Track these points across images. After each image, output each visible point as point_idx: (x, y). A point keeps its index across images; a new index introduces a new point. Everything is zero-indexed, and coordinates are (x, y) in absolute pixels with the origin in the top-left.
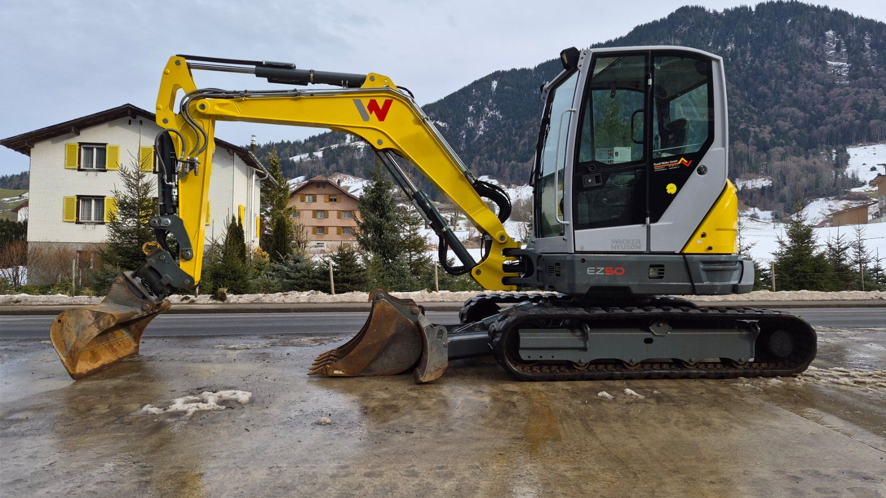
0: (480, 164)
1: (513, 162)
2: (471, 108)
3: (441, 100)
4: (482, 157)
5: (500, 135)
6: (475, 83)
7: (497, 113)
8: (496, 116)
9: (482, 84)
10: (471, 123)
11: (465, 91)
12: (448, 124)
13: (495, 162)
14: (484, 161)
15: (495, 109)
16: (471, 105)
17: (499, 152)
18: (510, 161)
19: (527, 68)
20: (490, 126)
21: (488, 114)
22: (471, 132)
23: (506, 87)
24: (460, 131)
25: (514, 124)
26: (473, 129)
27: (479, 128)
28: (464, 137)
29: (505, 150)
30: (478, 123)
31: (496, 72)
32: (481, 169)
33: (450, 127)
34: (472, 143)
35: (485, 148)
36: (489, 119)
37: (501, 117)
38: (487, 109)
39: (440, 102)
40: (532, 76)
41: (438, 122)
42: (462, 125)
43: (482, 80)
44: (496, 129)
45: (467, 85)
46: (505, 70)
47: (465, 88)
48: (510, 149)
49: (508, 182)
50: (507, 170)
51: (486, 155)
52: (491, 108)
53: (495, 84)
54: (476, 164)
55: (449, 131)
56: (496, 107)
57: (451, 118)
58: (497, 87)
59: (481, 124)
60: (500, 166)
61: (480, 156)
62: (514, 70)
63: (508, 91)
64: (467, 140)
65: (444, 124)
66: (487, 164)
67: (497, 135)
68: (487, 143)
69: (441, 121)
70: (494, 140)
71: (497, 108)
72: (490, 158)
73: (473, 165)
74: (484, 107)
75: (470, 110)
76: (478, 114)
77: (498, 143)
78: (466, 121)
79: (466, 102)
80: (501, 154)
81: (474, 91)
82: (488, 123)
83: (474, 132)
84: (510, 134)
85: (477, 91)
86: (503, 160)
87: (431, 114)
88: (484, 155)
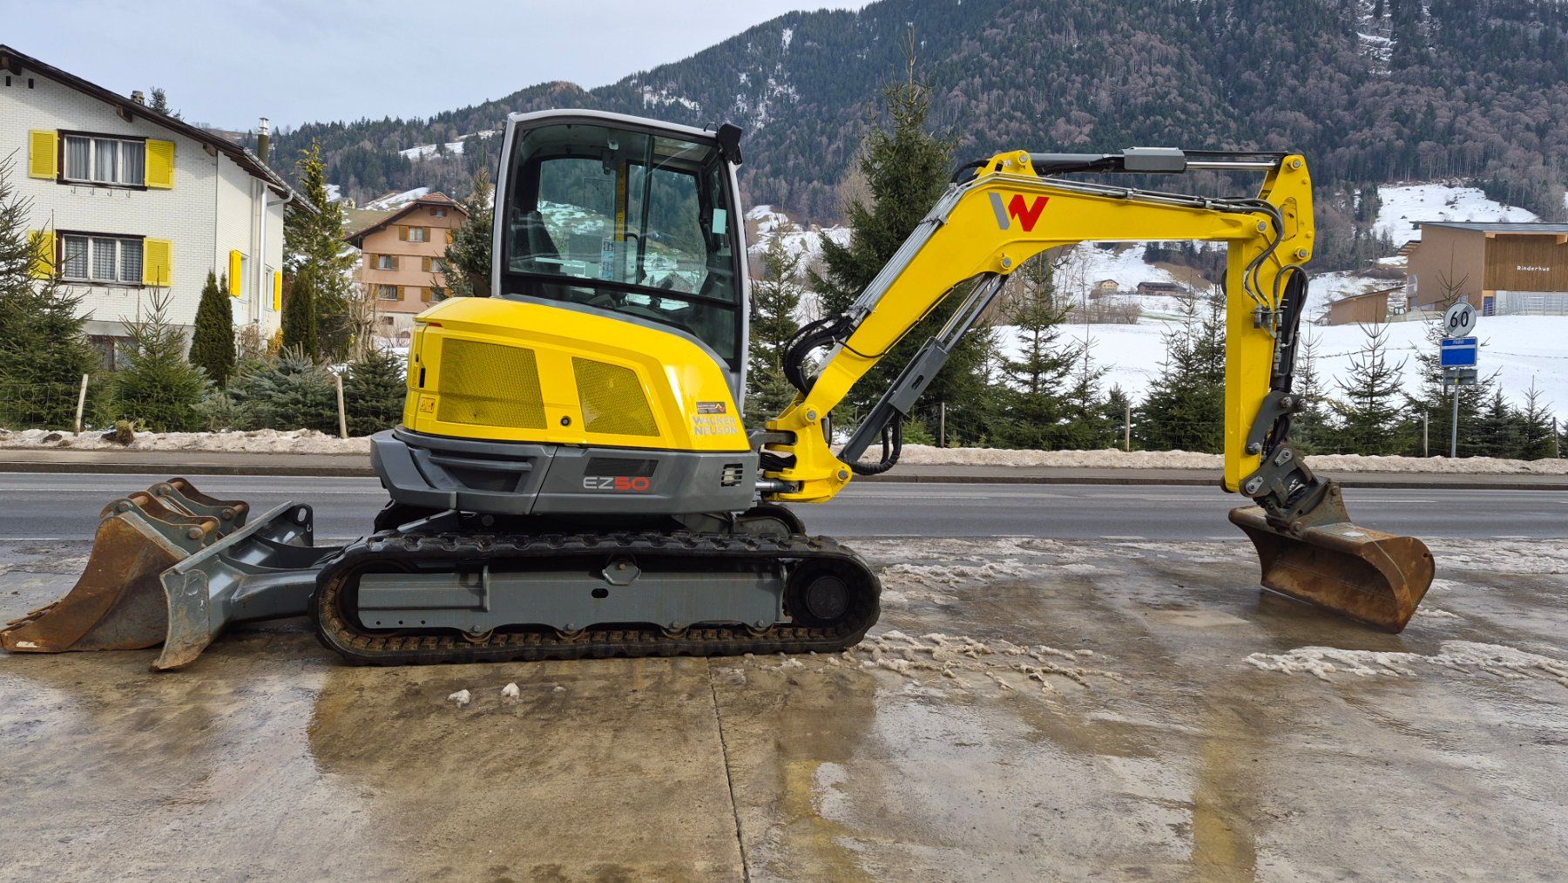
0: (756, 183)
1: (815, 182)
2: (743, 77)
3: (690, 59)
4: (760, 171)
5: (793, 132)
6: (753, 32)
7: (790, 91)
8: (788, 95)
9: (765, 33)
10: (742, 105)
11: (733, 45)
12: (701, 104)
13: (783, 182)
14: (764, 180)
15: (786, 82)
16: (745, 71)
17: (791, 163)
18: (810, 181)
19: (848, 9)
20: (777, 113)
21: (773, 90)
22: (742, 124)
23: (809, 43)
24: (722, 118)
25: (819, 113)
26: (746, 116)
27: (757, 115)
29: (801, 160)
30: (755, 106)
31: (790, 13)
32: (758, 193)
33: (704, 111)
34: (743, 143)
35: (767, 153)
36: (775, 100)
37: (797, 97)
38: (772, 81)
39: (687, 63)
40: (855, 26)
41: (682, 100)
42: (727, 109)
43: (764, 27)
44: (787, 120)
45: (737, 33)
46: (807, 10)
47: (733, 39)
48: (811, 159)
49: (805, 219)
50: (804, 196)
51: (768, 168)
52: (780, 80)
53: (788, 36)
54: (748, 183)
55: (702, 118)
56: (790, 79)
57: (706, 94)
58: (792, 41)
59: (761, 108)
60: (792, 189)
61: (757, 168)
62: (823, 12)
63: (810, 51)
65: (693, 104)
66: (768, 183)
67: (789, 132)
68: (769, 144)
69: (688, 98)
70: (782, 141)
71: (791, 81)
72: (776, 173)
73: (744, 185)
74: (766, 78)
75: (742, 81)
76: (756, 89)
77: (790, 147)
78: (734, 102)
79: (735, 66)
80: (796, 167)
81: (749, 45)
82: (774, 108)
83: (747, 123)
84: (812, 130)
85: (755, 46)
86: (798, 178)
87: (669, 85)
88: (763, 168)
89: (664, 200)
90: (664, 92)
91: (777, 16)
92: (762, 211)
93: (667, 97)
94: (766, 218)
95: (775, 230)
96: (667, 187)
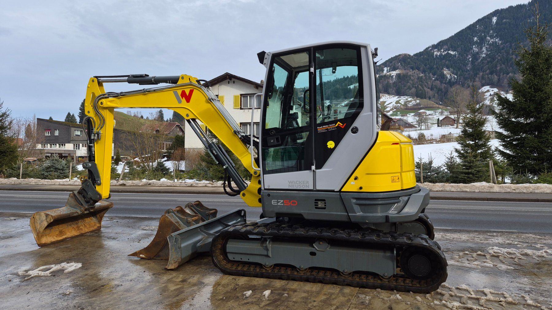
0: (483, 78)
1: (510, 74)
2: (475, 39)
3: (452, 36)
4: (485, 73)
5: (499, 56)
6: (479, 21)
7: (497, 40)
8: (496, 42)
9: (485, 21)
10: (475, 49)
11: (471, 28)
12: (457, 52)
13: (495, 76)
14: (486, 76)
15: (495, 37)
16: (476, 36)
17: (498, 68)
18: (508, 74)
19: (522, 4)
20: (491, 50)
21: (489, 41)
22: (475, 56)
23: (504, 20)
24: (467, 56)
25: (511, 46)
26: (477, 53)
27: (483, 52)
28: (470, 60)
29: (503, 66)
30: (481, 48)
31: (495, 11)
32: (484, 82)
33: (459, 54)
34: (476, 63)
35: (487, 66)
36: (490, 45)
37: (500, 42)
38: (488, 38)
39: (452, 38)
40: (526, 9)
41: (450, 52)
42: (469, 52)
43: (484, 18)
44: (496, 52)
45: (472, 23)
46: (503, 8)
47: (470, 25)
48: (508, 65)
49: (506, 89)
50: (506, 80)
51: (488, 71)
52: (492, 37)
53: (494, 19)
54: (479, 78)
55: (458, 57)
56: (496, 36)
57: (460, 48)
58: (496, 21)
59: (484, 49)
60: (499, 78)
61: (483, 72)
62: (511, 7)
63: (505, 23)
64: (473, 62)
65: (454, 52)
66: (488, 78)
67: (497, 56)
68: (488, 62)
69: (452, 51)
70: (494, 60)
71: (497, 36)
72: (491, 73)
73: (477, 79)
74: (486, 37)
75: (475, 40)
76: (481, 42)
77: (497, 62)
78: (472, 49)
79: (472, 35)
80: (500, 69)
81: (478, 26)
82: (489, 48)
83: (478, 56)
84: (508, 53)
85: (480, 26)
86: (502, 74)
87: (444, 47)
88: (486, 71)
89: (444, 89)
90: (442, 50)
91: (489, 13)
92: (486, 88)
93: (443, 52)
94: (488, 91)
95: (492, 95)
96: (444, 85)
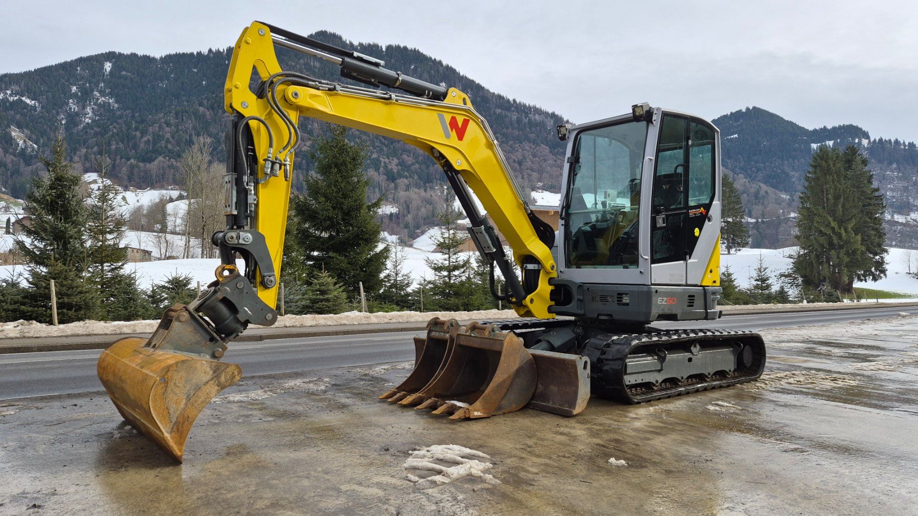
0: (86, 158)
1: (132, 160)
2: (74, 89)
3: (30, 72)
4: (90, 150)
5: (114, 127)
6: (81, 60)
7: (110, 101)
8: (109, 103)
9: (92, 63)
10: (73, 106)
11: (66, 68)
12: (39, 103)
13: (108, 158)
14: (93, 156)
15: (108, 95)
16: (75, 85)
17: (113, 147)
18: (128, 159)
19: (152, 56)
20: (101, 114)
21: (98, 99)
22: (73, 119)
23: (124, 73)
24: (58, 114)
25: (133, 117)
26: (77, 114)
27: (86, 114)
28: (63, 122)
29: (121, 145)
30: (84, 108)
31: (110, 52)
32: (88, 165)
33: (43, 108)
34: (75, 131)
35: (95, 139)
36: (100, 105)
37: (116, 106)
38: (97, 94)
39: (28, 75)
40: (157, 67)
41: (24, 99)
42: (61, 108)
43: (90, 59)
44: (109, 119)
45: (69, 60)
46: (122, 52)
47: (66, 63)
48: (128, 145)
49: (125, 183)
50: (124, 169)
51: (96, 149)
52: (103, 93)
53: (108, 66)
54: (80, 158)
55: (41, 112)
56: (110, 93)
57: (44, 97)
58: (111, 70)
59: (89, 110)
60: (114, 164)
61: (87, 148)
62: (134, 55)
63: (126, 78)
64: (67, 127)
65: (33, 102)
66: (96, 159)
67: (111, 127)
68: (96, 134)
69: (29, 97)
70: (106, 132)
71: (111, 94)
72: (100, 153)
73: (76, 158)
74: (92, 91)
75: (73, 91)
76: (84, 97)
77: (112, 136)
78: (67, 104)
79: (68, 80)
80: (117, 149)
81: (79, 68)
82: (98, 111)
83: (78, 118)
84: (129, 127)
85: (82, 69)
86: (119, 157)
87: (13, 87)
88: (92, 148)
89: (10, 165)
90: (9, 92)
91: (100, 53)
92: (91, 176)
93: (11, 95)
94: (95, 182)
95: (101, 190)
96: (12, 156)
